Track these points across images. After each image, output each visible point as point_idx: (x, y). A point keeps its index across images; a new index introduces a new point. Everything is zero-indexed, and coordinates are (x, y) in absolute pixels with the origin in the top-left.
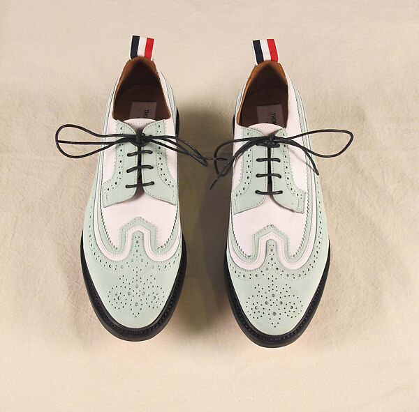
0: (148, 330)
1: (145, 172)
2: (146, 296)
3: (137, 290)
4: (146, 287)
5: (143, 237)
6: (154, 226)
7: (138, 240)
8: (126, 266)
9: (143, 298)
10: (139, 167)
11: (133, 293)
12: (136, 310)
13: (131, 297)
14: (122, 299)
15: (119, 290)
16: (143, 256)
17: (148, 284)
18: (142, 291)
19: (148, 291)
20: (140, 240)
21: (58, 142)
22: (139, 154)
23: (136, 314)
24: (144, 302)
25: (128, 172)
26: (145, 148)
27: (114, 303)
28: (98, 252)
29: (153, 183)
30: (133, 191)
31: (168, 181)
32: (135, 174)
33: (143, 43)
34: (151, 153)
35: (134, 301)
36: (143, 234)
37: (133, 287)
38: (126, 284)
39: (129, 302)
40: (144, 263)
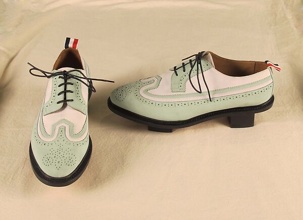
0: (65, 179)
1: (68, 94)
2: (65, 158)
3: (59, 155)
4: (65, 153)
6: (72, 123)
7: (62, 130)
8: (54, 144)
9: (63, 159)
10: (65, 92)
11: (57, 157)
12: (58, 165)
13: (56, 159)
14: (51, 160)
15: (49, 155)
16: (65, 138)
17: (66, 152)
18: (63, 155)
19: (66, 156)
20: (63, 130)
22: (65, 84)
23: (58, 167)
24: (63, 162)
25: (58, 95)
26: (69, 81)
27: (45, 163)
28: (38, 139)
29: (72, 100)
30: (61, 104)
31: (81, 101)
32: (62, 95)
33: (72, 41)
34: (72, 84)
35: (58, 161)
36: (65, 127)
37: (57, 154)
38: (54, 152)
39: (54, 161)
40: (65, 142)
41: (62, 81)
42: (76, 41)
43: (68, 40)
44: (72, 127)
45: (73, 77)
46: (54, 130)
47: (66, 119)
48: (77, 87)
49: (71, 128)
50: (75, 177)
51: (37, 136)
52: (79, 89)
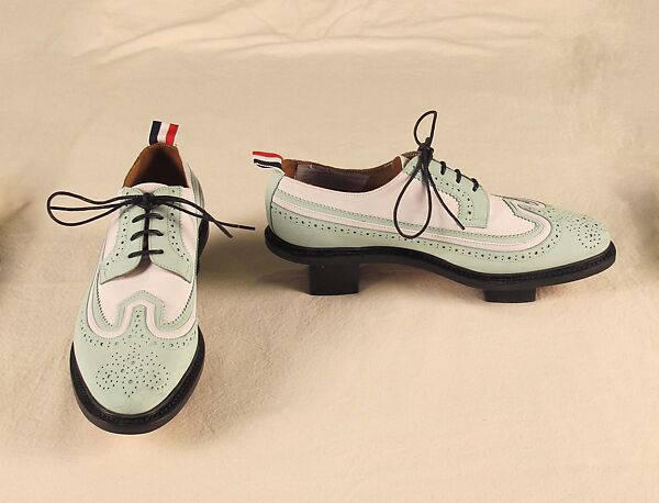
0: (144, 418)
1: (152, 239)
2: (144, 373)
3: (132, 367)
4: (144, 364)
5: (146, 311)
6: (160, 300)
7: (139, 314)
8: (121, 343)
9: (140, 375)
10: (146, 233)
12: (129, 388)
13: (124, 374)
14: (113, 377)
15: (111, 367)
16: (144, 332)
17: (147, 361)
18: (139, 368)
19: (146, 368)
20: (142, 315)
21: (49, 208)
22: (147, 218)
23: (129, 393)
24: (140, 380)
25: (132, 240)
26: (154, 211)
28: (89, 333)
29: (161, 252)
30: (138, 259)
31: (182, 252)
32: (140, 240)
33: (164, 128)
34: (162, 218)
35: (128, 378)
36: (146, 308)
37: (128, 364)
38: (120, 361)
39: (121, 379)
40: (145, 339)
41: (140, 211)
42: (173, 129)
43: (156, 126)
44: (160, 306)
46: (122, 314)
47: (147, 291)
48: (171, 223)
49: (158, 310)
50: (165, 413)
51: (85, 327)
52: (176, 227)
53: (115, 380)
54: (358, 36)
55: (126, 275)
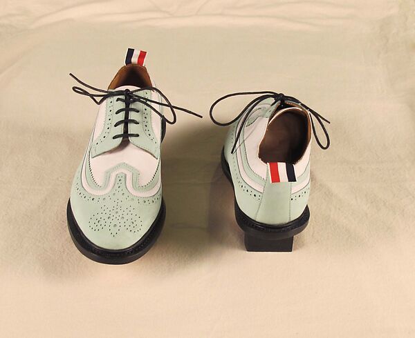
1: (131, 126)
2: (125, 220)
3: (116, 215)
4: (125, 213)
5: (125, 177)
6: (136, 170)
7: (121, 179)
8: (108, 199)
9: (122, 221)
10: (126, 122)
11: (112, 218)
12: (114, 230)
13: (110, 220)
14: (102, 222)
15: (100, 215)
16: (125, 191)
17: (127, 211)
18: (121, 216)
19: (126, 217)
20: (123, 179)
22: (127, 110)
23: (114, 233)
24: (122, 224)
25: (115, 126)
26: (132, 106)
27: (94, 226)
28: (82, 192)
29: (138, 136)
30: (119, 140)
31: (152, 137)
32: (121, 127)
33: (136, 54)
34: (138, 111)
35: (113, 223)
36: (126, 175)
37: (113, 213)
38: (107, 211)
39: (108, 224)
40: (126, 196)
41: (122, 105)
42: (143, 55)
43: (131, 52)
44: (136, 174)
45: (139, 99)
46: (108, 178)
47: (126, 163)
48: (144, 115)
49: (135, 176)
50: (139, 250)
51: (80, 188)
52: (148, 119)
53: (103, 224)
54: (221, 15)
55: (111, 152)
